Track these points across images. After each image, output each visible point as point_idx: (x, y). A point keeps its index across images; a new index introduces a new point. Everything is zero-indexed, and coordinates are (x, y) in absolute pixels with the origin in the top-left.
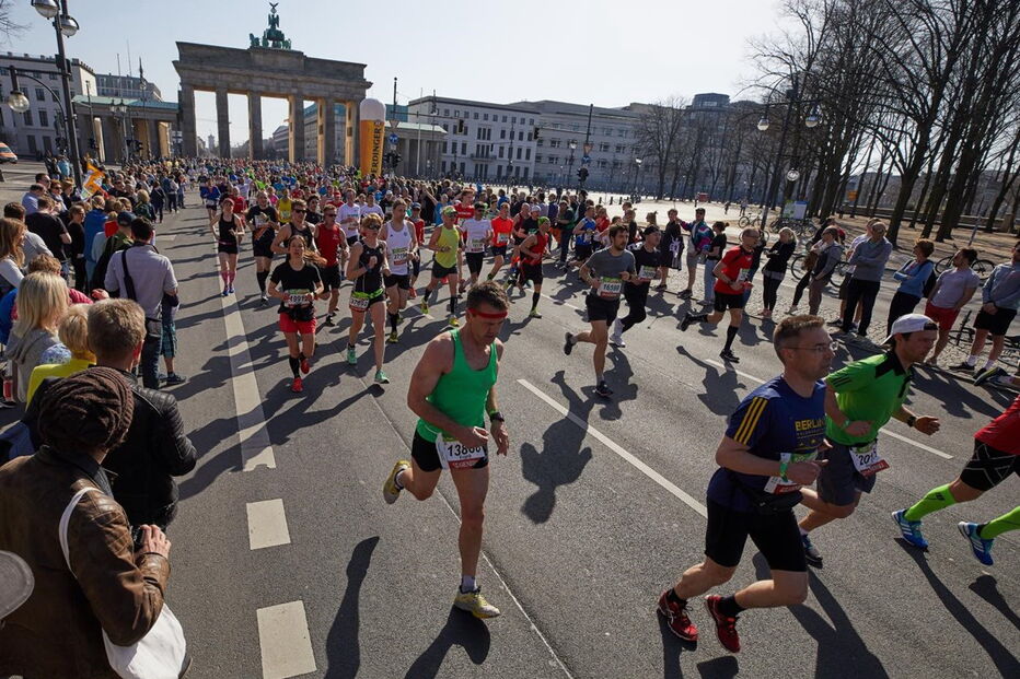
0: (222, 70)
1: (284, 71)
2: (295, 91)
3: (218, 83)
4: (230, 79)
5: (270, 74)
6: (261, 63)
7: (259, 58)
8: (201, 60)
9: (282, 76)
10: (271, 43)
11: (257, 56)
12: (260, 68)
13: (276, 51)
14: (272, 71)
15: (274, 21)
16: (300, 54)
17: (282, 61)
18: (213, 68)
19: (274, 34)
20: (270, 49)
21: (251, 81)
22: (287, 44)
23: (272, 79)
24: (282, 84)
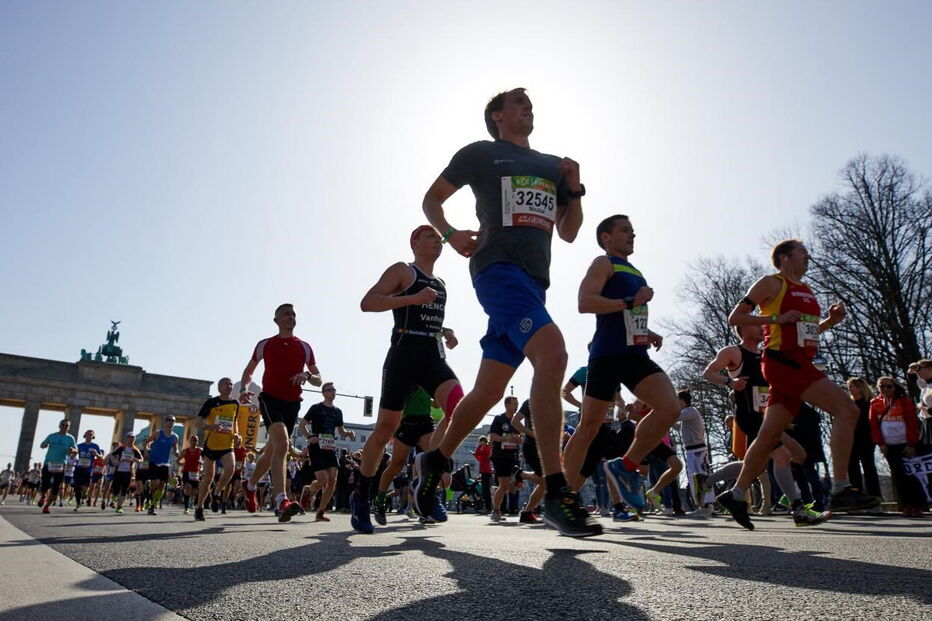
0: (40, 382)
1: (117, 386)
2: (126, 406)
3: (31, 397)
4: (47, 392)
5: (99, 389)
6: (90, 376)
7: (88, 372)
8: (15, 371)
9: (112, 390)
10: (105, 358)
11: (86, 370)
12: (88, 382)
13: (110, 365)
14: (102, 385)
15: (113, 337)
16: (138, 369)
17: (116, 376)
18: (29, 380)
19: (111, 350)
20: (103, 363)
21: (73, 396)
22: (124, 360)
23: (100, 393)
24: (111, 399)
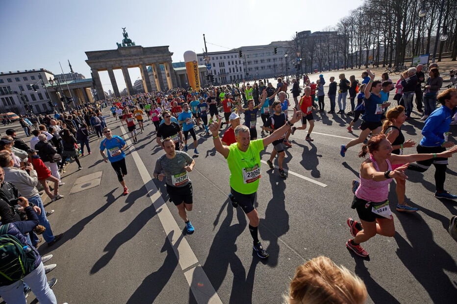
0: (108, 60)
1: (135, 55)
2: (141, 62)
3: (108, 66)
4: (112, 63)
5: (130, 58)
6: (124, 54)
7: (123, 52)
8: (98, 57)
9: (134, 57)
10: (126, 45)
11: (122, 51)
12: (124, 56)
13: (129, 47)
14: (130, 56)
15: (126, 35)
16: (140, 47)
17: (133, 51)
18: (104, 60)
19: (127, 41)
20: (126, 47)
21: (121, 62)
22: (133, 44)
23: (131, 59)
24: (135, 61)
